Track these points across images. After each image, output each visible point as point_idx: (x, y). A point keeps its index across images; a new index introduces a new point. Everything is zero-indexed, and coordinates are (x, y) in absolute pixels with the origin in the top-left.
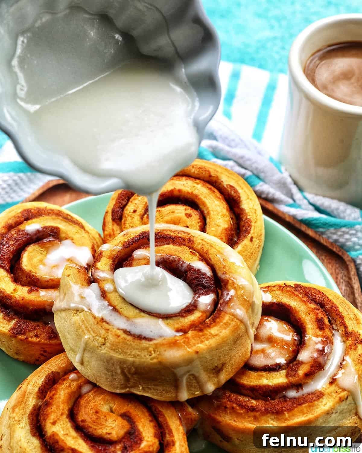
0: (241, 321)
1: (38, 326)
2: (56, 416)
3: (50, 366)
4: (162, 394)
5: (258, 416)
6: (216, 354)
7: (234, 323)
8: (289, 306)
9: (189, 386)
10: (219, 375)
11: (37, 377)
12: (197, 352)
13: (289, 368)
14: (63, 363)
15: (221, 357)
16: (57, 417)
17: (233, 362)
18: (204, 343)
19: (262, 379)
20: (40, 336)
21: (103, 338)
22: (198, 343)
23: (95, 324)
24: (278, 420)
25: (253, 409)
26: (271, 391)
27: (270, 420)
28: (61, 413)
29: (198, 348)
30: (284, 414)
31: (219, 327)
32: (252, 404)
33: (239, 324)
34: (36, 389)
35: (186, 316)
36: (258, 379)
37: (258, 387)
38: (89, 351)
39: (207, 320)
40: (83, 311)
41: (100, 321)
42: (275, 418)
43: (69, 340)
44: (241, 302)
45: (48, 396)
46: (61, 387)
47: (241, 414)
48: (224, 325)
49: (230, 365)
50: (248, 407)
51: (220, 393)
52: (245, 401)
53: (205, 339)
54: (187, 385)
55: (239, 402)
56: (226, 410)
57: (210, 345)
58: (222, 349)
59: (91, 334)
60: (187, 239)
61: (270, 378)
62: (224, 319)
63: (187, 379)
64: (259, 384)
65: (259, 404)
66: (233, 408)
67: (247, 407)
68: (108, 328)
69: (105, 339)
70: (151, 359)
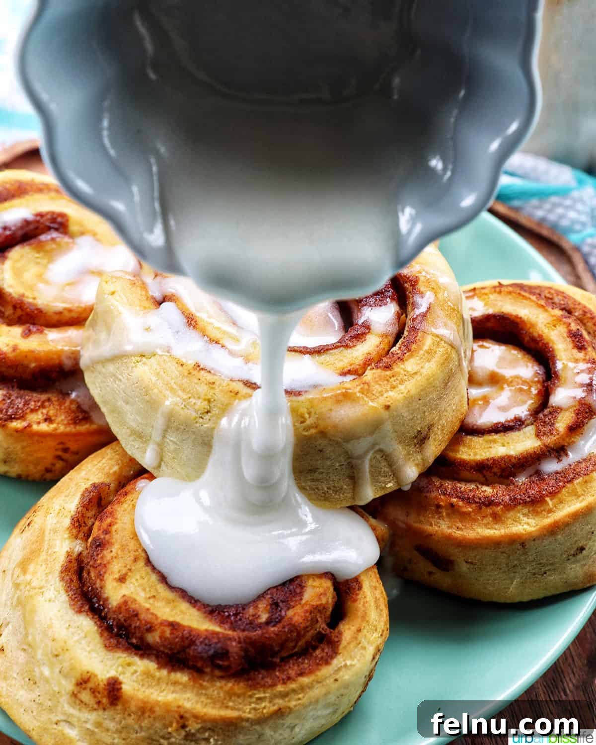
0: (452, 346)
1: (49, 400)
2: (123, 565)
3: (86, 474)
4: (327, 495)
5: (500, 512)
6: (419, 409)
7: (441, 350)
8: (517, 317)
9: (376, 474)
10: (423, 448)
11: (63, 498)
12: (387, 407)
13: (539, 421)
14: (113, 465)
15: (426, 414)
16: (125, 567)
17: (443, 422)
18: (397, 389)
19: (494, 447)
20: (55, 420)
21: (205, 400)
22: (387, 391)
23: (184, 376)
24: (536, 513)
25: (489, 503)
26: (514, 465)
27: (521, 517)
28: (132, 558)
29: (388, 399)
30: (545, 501)
31: (418, 358)
32: (485, 494)
33: (449, 350)
34: (67, 522)
35: (354, 346)
36: (488, 448)
37: (491, 461)
38: (178, 429)
39: (394, 349)
40: (155, 355)
41: (194, 369)
42: (529, 512)
43: (129, 415)
44: (447, 313)
45: (99, 530)
46: (122, 509)
47: (469, 514)
48: (426, 355)
49: (440, 427)
50: (480, 499)
51: (424, 483)
52: (470, 490)
53: (398, 382)
54: (371, 473)
55: (462, 492)
56: (440, 510)
57: (408, 392)
58: (428, 399)
59: (179, 396)
61: (508, 443)
62: (423, 344)
63: (371, 460)
64: (491, 456)
65: (497, 492)
66: (452, 505)
67: (477, 500)
68: (213, 381)
69: (209, 401)
70: (304, 429)
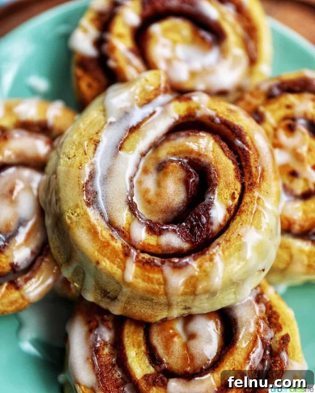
7: (157, 287)
12: (98, 263)
13: (157, 375)
18: (112, 265)
19: (134, 348)
22: (108, 259)
33: (161, 293)
36: (134, 344)
41: (96, 141)
48: (147, 278)
53: (118, 264)
57: (115, 274)
60: (253, 180)
62: (153, 273)
68: (88, 153)
69: (75, 156)
70: (69, 216)
